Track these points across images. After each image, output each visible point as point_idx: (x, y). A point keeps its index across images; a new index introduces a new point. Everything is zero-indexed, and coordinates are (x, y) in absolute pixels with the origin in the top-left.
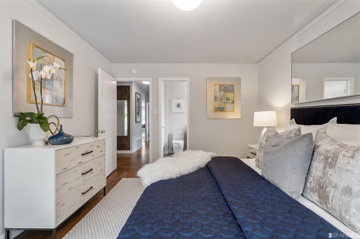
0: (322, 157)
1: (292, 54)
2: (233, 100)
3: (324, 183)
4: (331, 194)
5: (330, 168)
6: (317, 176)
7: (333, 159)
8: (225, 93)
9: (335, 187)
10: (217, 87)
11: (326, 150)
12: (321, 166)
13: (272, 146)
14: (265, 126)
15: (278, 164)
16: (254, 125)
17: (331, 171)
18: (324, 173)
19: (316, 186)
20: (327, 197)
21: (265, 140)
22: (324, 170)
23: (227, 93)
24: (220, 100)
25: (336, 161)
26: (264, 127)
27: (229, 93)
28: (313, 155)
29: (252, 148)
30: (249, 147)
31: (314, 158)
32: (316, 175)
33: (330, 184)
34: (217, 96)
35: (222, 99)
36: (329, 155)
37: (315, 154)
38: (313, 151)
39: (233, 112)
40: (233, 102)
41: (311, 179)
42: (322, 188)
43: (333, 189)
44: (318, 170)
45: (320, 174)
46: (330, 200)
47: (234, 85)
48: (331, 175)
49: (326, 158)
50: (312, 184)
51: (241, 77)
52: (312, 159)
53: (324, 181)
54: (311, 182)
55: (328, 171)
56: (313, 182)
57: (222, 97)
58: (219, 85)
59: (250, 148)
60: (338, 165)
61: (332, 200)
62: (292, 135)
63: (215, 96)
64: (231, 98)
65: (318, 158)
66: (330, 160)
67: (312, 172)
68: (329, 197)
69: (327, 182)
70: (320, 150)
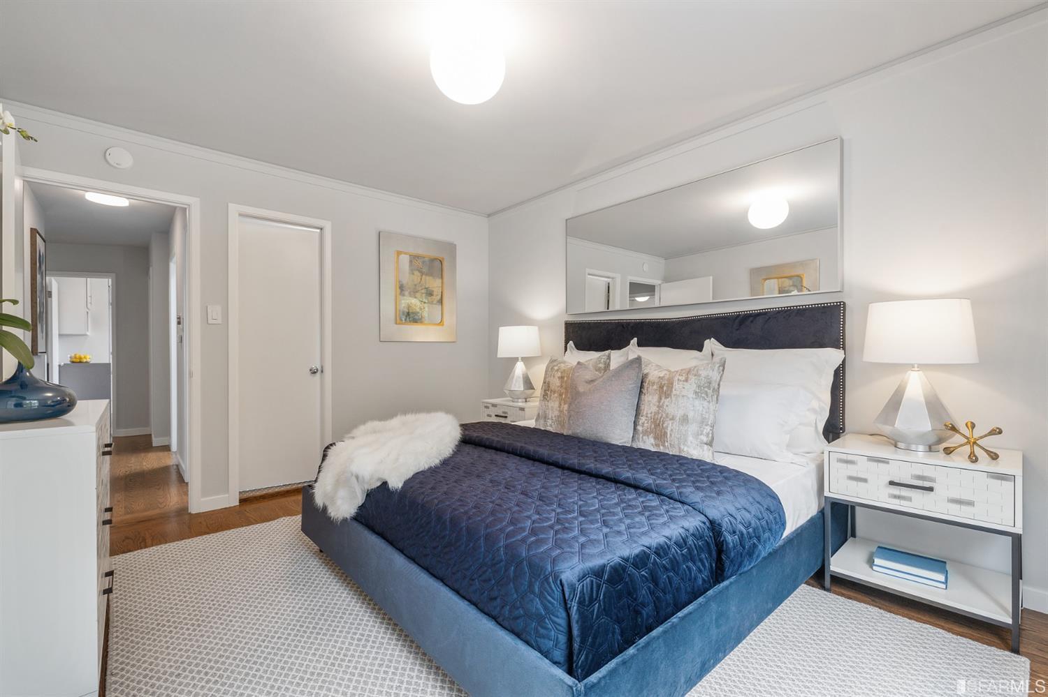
0: (655, 387)
1: (567, 220)
2: (440, 296)
3: (661, 418)
4: (669, 429)
5: (666, 398)
6: (651, 413)
7: (668, 387)
8: (424, 276)
9: (673, 419)
10: (405, 259)
11: (660, 377)
12: (656, 398)
13: (587, 382)
14: (520, 356)
15: (602, 407)
16: (500, 355)
17: (667, 402)
18: (658, 407)
19: (651, 426)
20: (665, 433)
21: (559, 378)
22: (659, 402)
23: (428, 278)
24: (412, 293)
25: (672, 387)
26: (515, 360)
27: (431, 278)
28: (642, 387)
29: (494, 405)
30: (486, 404)
31: (645, 391)
32: (649, 412)
33: (667, 417)
34: (404, 282)
35: (417, 292)
36: (663, 383)
37: (646, 385)
38: (642, 382)
39: (441, 327)
40: (441, 301)
41: (642, 419)
42: (659, 425)
43: (670, 422)
44: (651, 405)
45: (654, 409)
46: (668, 436)
47: (443, 259)
48: (667, 406)
49: (660, 387)
50: (646, 425)
51: (455, 243)
52: (641, 392)
53: (660, 415)
54: (643, 423)
55: (664, 402)
56: (646, 422)
57: (415, 285)
58: (410, 256)
59: (490, 405)
60: (674, 392)
61: (671, 435)
62: (600, 365)
63: (399, 282)
64: (437, 291)
65: (650, 390)
66: (665, 388)
67: (644, 410)
68: (667, 433)
69: (664, 415)
70: (650, 378)
